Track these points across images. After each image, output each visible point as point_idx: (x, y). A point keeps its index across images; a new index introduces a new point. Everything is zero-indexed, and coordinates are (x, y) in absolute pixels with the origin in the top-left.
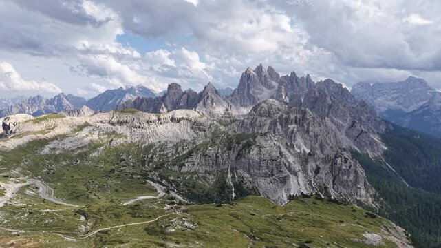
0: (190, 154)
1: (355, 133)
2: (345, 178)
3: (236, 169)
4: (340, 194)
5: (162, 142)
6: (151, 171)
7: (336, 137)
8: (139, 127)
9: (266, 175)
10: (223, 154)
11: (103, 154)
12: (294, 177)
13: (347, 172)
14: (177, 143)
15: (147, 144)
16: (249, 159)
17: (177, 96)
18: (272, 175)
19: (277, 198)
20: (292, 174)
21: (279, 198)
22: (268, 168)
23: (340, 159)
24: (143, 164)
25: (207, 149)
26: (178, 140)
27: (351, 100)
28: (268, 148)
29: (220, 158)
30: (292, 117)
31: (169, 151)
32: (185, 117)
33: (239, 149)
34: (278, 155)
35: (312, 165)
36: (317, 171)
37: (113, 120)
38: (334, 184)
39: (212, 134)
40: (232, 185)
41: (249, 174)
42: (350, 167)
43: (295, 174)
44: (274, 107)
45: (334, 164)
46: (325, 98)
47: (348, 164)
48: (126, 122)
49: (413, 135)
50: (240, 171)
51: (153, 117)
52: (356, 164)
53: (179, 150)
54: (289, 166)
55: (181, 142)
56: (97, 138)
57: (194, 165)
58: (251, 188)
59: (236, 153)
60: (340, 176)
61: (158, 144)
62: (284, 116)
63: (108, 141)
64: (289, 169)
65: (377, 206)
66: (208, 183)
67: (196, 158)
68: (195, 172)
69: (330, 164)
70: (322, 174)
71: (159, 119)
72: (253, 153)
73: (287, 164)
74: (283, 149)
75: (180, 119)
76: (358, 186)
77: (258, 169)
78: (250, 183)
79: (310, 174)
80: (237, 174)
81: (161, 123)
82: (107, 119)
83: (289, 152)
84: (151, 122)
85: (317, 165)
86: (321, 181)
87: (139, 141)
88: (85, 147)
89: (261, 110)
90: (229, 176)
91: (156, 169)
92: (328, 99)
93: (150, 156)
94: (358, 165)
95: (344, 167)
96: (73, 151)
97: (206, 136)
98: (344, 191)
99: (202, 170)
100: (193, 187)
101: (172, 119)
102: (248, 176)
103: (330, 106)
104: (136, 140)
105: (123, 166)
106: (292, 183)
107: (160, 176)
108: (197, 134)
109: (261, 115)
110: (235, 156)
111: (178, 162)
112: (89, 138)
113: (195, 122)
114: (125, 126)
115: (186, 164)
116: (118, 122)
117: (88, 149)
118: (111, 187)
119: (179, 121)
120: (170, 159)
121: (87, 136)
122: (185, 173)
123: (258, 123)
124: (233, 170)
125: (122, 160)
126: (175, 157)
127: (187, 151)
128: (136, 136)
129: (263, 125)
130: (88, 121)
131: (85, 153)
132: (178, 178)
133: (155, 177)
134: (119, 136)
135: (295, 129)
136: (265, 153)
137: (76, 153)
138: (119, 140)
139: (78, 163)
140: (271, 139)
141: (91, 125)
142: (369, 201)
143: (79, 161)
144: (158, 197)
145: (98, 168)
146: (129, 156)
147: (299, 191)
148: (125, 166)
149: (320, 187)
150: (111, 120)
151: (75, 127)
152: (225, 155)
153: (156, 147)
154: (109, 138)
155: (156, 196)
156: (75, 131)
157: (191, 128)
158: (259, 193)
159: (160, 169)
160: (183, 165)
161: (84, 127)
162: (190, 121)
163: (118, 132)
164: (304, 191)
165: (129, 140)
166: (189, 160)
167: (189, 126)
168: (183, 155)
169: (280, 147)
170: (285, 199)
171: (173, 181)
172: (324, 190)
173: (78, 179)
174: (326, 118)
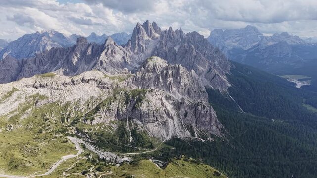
0: (98, 109)
1: (211, 76)
2: (204, 119)
3: (132, 118)
4: (200, 130)
5: (76, 100)
6: (69, 126)
7: (198, 83)
8: (57, 89)
9: (153, 121)
10: (122, 107)
11: (31, 115)
12: (171, 120)
13: (205, 116)
14: (88, 100)
15: (64, 103)
16: (141, 111)
17: (84, 47)
19: (160, 136)
20: (169, 118)
21: (162, 136)
22: (154, 116)
23: (200, 106)
24: (63, 120)
25: (111, 104)
26: (89, 98)
27: (209, 47)
28: (154, 102)
29: (120, 111)
30: (170, 72)
31: (83, 108)
32: (93, 77)
33: (134, 102)
34: (161, 106)
35: (183, 110)
36: (186, 115)
37: (36, 84)
38: (196, 123)
39: (114, 90)
40: (130, 130)
41: (141, 121)
42: (207, 112)
43: (172, 118)
44: (157, 64)
45: (196, 110)
46: (192, 51)
47: (205, 110)
48: (47, 85)
49: (247, 71)
50: (135, 120)
51: (68, 79)
52: (210, 108)
53: (89, 106)
55: (91, 99)
56: (25, 101)
57: (101, 118)
58: (143, 131)
59: (132, 106)
60: (200, 117)
61: (73, 102)
62: (165, 72)
63: (33, 103)
64: (168, 114)
65: (223, 136)
66: (112, 130)
67: (102, 113)
68: (103, 123)
69: (194, 109)
70: (189, 117)
71: (73, 81)
72: (144, 107)
73: (166, 111)
74: (164, 101)
75: (89, 80)
76: (212, 124)
77: (147, 118)
78: (142, 127)
79: (181, 117)
80: (133, 121)
81: (74, 84)
82: (31, 83)
83: (168, 102)
84: (66, 84)
85: (186, 111)
86: (188, 122)
87: (59, 101)
88: (16, 111)
89: (148, 67)
90: (127, 124)
91: (72, 124)
92: (194, 51)
93: (67, 113)
94: (212, 109)
95: (203, 112)
96: (6, 116)
97: (109, 93)
98: (203, 128)
99: (108, 121)
100: (102, 135)
101: (83, 80)
102: (141, 123)
103: (195, 57)
104: (56, 100)
105: (49, 125)
106: (170, 124)
107: (77, 129)
108: (102, 91)
109: (149, 71)
110: (131, 108)
111: (89, 116)
112: (18, 102)
113: (100, 82)
114: (46, 89)
115: (96, 118)
116: (40, 86)
117: (18, 113)
118: (41, 150)
119: (88, 81)
120: (84, 114)
121: (16, 100)
122: (96, 125)
123: (146, 77)
124: (130, 119)
125: (47, 119)
126: (87, 112)
127: (96, 106)
128: (56, 97)
129: (150, 79)
130: (15, 86)
131: (17, 117)
132: (90, 129)
133: (73, 131)
134: (42, 97)
135: (172, 81)
136: (151, 105)
137: (9, 118)
138: (42, 102)
139: (12, 128)
140: (155, 94)
141: (18, 90)
142: (218, 133)
143: (12, 126)
144: (77, 155)
145: (28, 130)
146: (52, 114)
147: (175, 130)
148: (50, 125)
149: (187, 126)
150: (34, 84)
151: (6, 94)
152: (124, 108)
153: (72, 104)
154: (34, 100)
155: (76, 154)
156: (6, 97)
157: (98, 86)
158: (148, 134)
159: (76, 123)
160: (93, 119)
161: (13, 92)
162: (97, 81)
163: (41, 94)
164: (177, 130)
165: (50, 100)
166: (98, 114)
167: (96, 85)
168: (93, 110)
169: (162, 99)
170: (165, 137)
171: (87, 133)
172: (190, 128)
173: (14, 145)
174: (193, 70)
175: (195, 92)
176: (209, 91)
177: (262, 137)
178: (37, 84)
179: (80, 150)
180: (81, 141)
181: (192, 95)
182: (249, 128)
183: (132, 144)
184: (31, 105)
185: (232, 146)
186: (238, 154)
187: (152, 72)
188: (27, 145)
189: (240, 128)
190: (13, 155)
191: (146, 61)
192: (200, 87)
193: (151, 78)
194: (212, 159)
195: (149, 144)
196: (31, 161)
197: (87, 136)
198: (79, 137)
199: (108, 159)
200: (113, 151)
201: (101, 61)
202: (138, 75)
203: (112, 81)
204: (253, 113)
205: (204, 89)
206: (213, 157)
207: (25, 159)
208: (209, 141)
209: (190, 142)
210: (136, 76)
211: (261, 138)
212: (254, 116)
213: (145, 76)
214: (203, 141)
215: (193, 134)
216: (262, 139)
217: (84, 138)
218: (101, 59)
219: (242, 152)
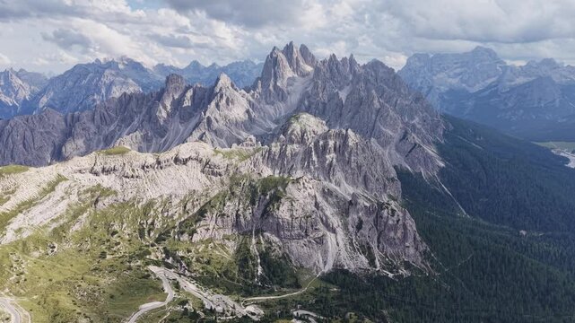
0: (202, 213)
1: (407, 147)
2: (392, 234)
3: (263, 231)
4: (386, 255)
5: (165, 197)
6: (152, 245)
7: (383, 163)
8: (132, 177)
9: (299, 237)
10: (245, 210)
11: (88, 226)
12: (332, 235)
13: (395, 228)
14: (185, 197)
15: (144, 202)
16: (278, 218)
17: (179, 92)
18: (307, 235)
19: (312, 264)
20: (329, 231)
21: (315, 264)
22: (301, 227)
23: (386, 210)
24: (142, 235)
25: (224, 205)
26: (186, 192)
27: (405, 90)
28: (301, 201)
29: (242, 217)
30: (331, 143)
31: (176, 211)
32: (194, 155)
33: (265, 202)
34: (314, 208)
35: (353, 217)
36: (359, 226)
37: (96, 168)
38: (379, 242)
39: (231, 178)
40: (257, 254)
41: (279, 236)
42: (398, 221)
43: (334, 231)
44: (308, 129)
45: (379, 217)
46: (372, 101)
47: (395, 218)
48: (114, 169)
49: (475, 136)
50: (267, 234)
51: (150, 158)
52: (405, 215)
53: (187, 208)
54: (327, 221)
55: (190, 194)
56: (77, 199)
57: (208, 229)
58: (281, 255)
59: (262, 208)
60: (386, 231)
61: (160, 200)
62: (321, 143)
63: (92, 202)
64: (327, 225)
65: (426, 266)
66: (227, 252)
67: (210, 221)
68: (211, 240)
69: (375, 215)
70: (365, 231)
71: (159, 163)
72: (283, 212)
73: (324, 219)
74: (320, 199)
75: (187, 160)
76: (407, 244)
77: (288, 230)
78: (280, 248)
79: (351, 229)
80: (263, 237)
81: (161, 168)
82: (87, 166)
83: (327, 201)
84: (147, 167)
85: (359, 218)
86: (363, 238)
87: (134, 199)
88: (61, 217)
89: (292, 133)
90: (254, 241)
91: (159, 240)
92: (376, 101)
93: (149, 222)
94: (408, 215)
95: (390, 222)
96: (45, 226)
97: (222, 183)
98: (390, 250)
99: (219, 235)
100: (208, 263)
101: (177, 160)
102: (277, 239)
103: (378, 111)
104: (131, 196)
105: (117, 244)
106: (329, 243)
107: (166, 251)
108: (211, 180)
109: (292, 142)
110: (260, 212)
111: (188, 227)
112: (66, 202)
113: (207, 163)
114: (113, 176)
115: (198, 230)
116: (103, 170)
117: (66, 220)
118: (104, 292)
119: (185, 162)
120: (177, 224)
121: (63, 198)
122: (198, 243)
123: (288, 152)
124: (259, 232)
125: (114, 233)
126: (183, 219)
127: (199, 207)
128: (130, 191)
129: (294, 155)
130: (61, 172)
131: (63, 228)
132: (189, 251)
133: (159, 254)
134: (106, 192)
135: (334, 160)
136: (297, 208)
137: (50, 230)
138: (107, 200)
139: (55, 250)
140: (304, 187)
141: (66, 179)
142: (418, 262)
143: (56, 245)
144: (165, 303)
145: (83, 253)
146: (123, 224)
147: (339, 254)
148: (119, 243)
149: (362, 246)
150: (93, 168)
151: (45, 186)
152: (248, 212)
153: (158, 205)
154: (93, 197)
155: (163, 301)
156: (45, 192)
157: (203, 172)
158: (291, 261)
159: (164, 240)
160: (194, 231)
161: (57, 183)
162: (201, 161)
163: (105, 185)
164: (344, 254)
165: (120, 197)
166: (202, 223)
167: (200, 169)
168: (194, 215)
169: (315, 196)
170: (322, 265)
171: (182, 258)
172: (366, 250)
173: (59, 283)
174: (373, 139)
175: (377, 180)
176: (402, 175)
177: (501, 268)
178: (98, 168)
179: (171, 293)
180: (172, 274)
181: (371, 185)
182: (475, 250)
183: (262, 279)
184: (88, 206)
185: (445, 285)
186: (455, 301)
187: (298, 143)
188: (80, 283)
189: (460, 250)
190: (58, 302)
191: (288, 123)
192: (385, 171)
193: (296, 154)
194: (407, 311)
195: (293, 280)
196: (87, 314)
197: (184, 265)
198: (169, 266)
199: (219, 309)
200: (229, 292)
201: (209, 118)
202: (273, 149)
203: (227, 162)
204: (484, 219)
205: (393, 174)
206: (407, 307)
207: (79, 310)
208: (402, 275)
209: (366, 276)
210: (270, 152)
211: (499, 270)
212: (487, 223)
213: (286, 150)
214: (391, 275)
215: (372, 262)
216: (501, 273)
217: (177, 267)
218: (208, 114)
219: (462, 298)
